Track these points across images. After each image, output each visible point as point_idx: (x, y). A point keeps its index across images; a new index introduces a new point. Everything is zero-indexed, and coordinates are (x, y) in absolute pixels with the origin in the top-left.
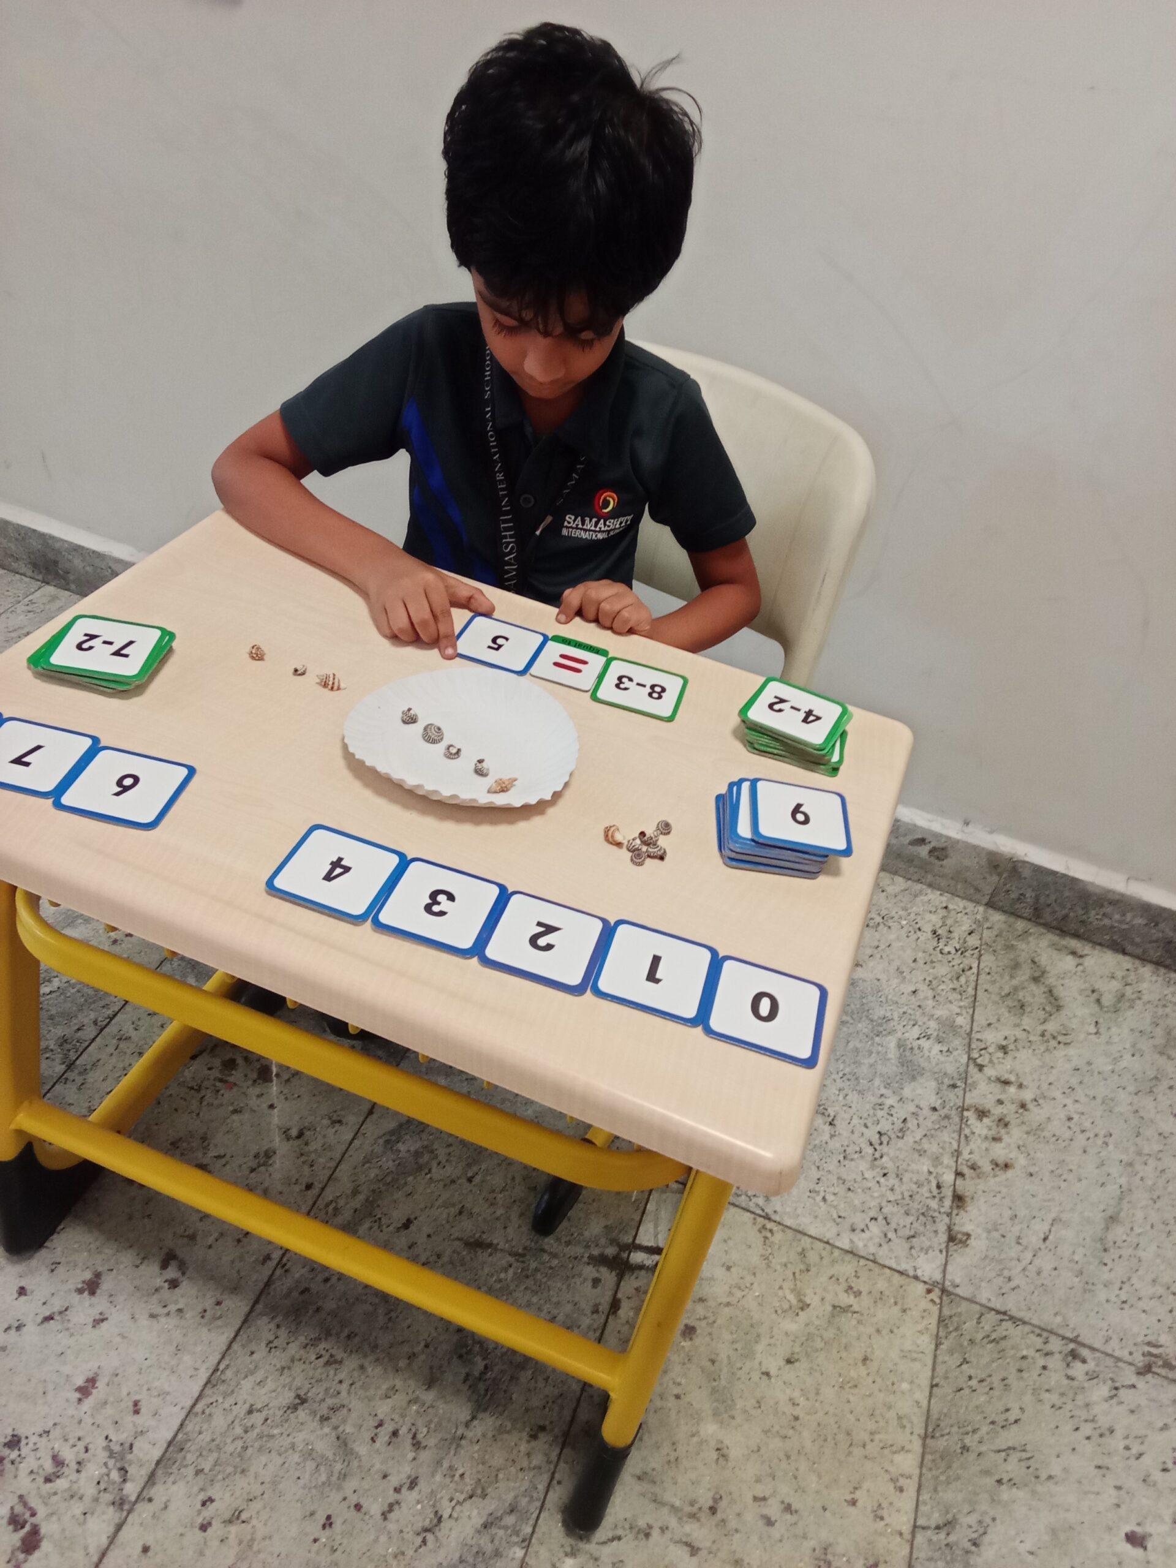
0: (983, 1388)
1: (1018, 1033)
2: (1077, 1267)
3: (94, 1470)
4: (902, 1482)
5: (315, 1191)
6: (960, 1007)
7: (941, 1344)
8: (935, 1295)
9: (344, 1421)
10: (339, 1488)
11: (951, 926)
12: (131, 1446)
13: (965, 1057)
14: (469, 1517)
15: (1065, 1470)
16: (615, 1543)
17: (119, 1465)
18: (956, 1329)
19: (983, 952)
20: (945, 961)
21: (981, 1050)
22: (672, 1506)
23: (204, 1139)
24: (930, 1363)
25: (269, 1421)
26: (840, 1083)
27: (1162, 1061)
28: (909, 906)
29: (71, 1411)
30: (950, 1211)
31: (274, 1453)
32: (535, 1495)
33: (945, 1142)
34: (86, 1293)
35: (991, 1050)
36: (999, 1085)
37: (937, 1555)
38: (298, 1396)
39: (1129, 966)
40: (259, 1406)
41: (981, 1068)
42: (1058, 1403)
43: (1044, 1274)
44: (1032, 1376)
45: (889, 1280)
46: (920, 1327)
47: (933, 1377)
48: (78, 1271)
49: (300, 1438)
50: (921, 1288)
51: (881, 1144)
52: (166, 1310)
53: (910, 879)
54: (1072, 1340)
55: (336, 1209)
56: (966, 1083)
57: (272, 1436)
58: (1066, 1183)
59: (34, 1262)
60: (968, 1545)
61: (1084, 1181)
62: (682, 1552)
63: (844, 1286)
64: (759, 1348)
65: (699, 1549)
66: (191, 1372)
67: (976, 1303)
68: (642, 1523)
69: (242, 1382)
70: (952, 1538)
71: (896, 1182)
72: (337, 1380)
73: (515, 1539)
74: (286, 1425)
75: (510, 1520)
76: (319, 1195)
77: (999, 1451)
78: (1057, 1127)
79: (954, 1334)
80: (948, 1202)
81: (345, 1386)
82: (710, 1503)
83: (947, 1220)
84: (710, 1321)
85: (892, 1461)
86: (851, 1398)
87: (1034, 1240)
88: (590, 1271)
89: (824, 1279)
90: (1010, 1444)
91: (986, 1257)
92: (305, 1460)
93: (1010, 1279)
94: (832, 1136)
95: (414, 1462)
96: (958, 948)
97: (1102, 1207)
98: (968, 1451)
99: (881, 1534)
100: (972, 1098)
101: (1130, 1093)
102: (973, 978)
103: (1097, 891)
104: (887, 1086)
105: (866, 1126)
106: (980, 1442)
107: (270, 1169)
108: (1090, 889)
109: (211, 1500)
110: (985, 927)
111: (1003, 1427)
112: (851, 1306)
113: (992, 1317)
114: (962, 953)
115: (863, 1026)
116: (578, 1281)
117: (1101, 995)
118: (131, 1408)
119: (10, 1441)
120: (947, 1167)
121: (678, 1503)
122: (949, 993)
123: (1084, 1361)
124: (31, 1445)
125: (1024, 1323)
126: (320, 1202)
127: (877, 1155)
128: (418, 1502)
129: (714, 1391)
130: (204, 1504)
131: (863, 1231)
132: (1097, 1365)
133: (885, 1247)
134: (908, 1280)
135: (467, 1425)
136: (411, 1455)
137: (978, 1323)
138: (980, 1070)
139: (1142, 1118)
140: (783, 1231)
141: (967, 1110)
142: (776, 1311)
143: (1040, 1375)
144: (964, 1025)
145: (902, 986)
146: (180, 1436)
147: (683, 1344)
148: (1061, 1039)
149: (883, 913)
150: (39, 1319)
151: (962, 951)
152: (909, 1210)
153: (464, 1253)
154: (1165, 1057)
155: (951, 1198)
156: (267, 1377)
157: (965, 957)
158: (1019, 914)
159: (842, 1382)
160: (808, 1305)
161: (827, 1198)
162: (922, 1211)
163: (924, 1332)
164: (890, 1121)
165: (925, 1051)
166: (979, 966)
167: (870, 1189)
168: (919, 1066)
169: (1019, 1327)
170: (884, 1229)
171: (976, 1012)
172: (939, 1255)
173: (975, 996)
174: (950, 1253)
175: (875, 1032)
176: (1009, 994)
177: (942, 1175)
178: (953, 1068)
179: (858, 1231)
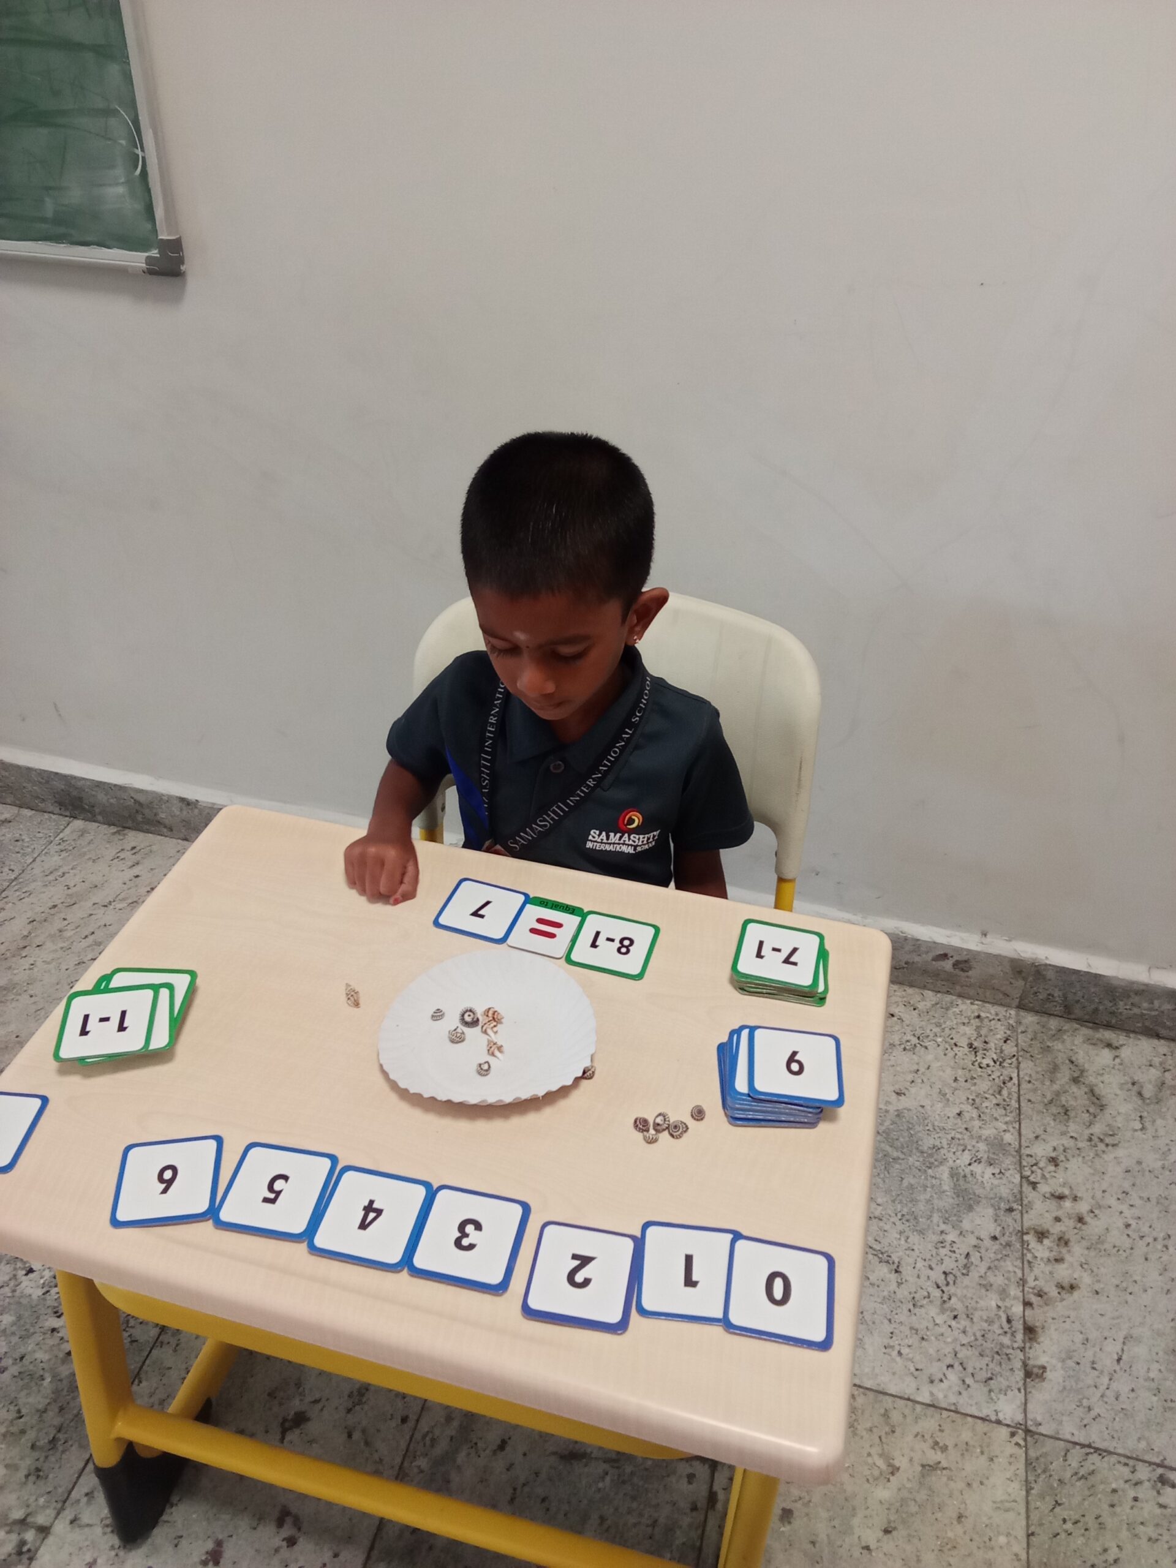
0: (1078, 1531)
1: (1066, 1141)
2: (1153, 1385)
5: (411, 1424)
6: (1006, 1123)
7: (1032, 1488)
8: (1019, 1438)
11: (986, 1036)
13: (1018, 1177)
18: (1044, 1471)
19: (1020, 1059)
20: (985, 1075)
21: (1032, 1166)
23: (298, 1385)
24: (1023, 1511)
26: (900, 1226)
28: (942, 1021)
30: (1023, 1345)
33: (1009, 1272)
34: (211, 1564)
35: (1042, 1164)
36: (1054, 1202)
39: (1165, 1050)
41: (1034, 1185)
42: (1154, 1536)
43: (1122, 1398)
44: (1125, 1510)
45: (973, 1430)
46: (1008, 1475)
47: (1028, 1526)
48: (200, 1542)
50: (1004, 1432)
51: (948, 1284)
53: (939, 992)
54: (1158, 1465)
55: (433, 1440)
56: (1021, 1205)
58: (1132, 1296)
61: (1150, 1291)
63: (930, 1442)
64: (856, 1521)
67: (1061, 1439)
71: (967, 1323)
76: (415, 1429)
78: (1116, 1237)
79: (1043, 1477)
80: (1020, 1336)
83: (1021, 1355)
84: (806, 1501)
86: (952, 1561)
87: (1107, 1362)
89: (909, 1438)
91: (1065, 1388)
93: (1089, 1409)
94: (899, 1284)
96: (995, 1059)
100: (1031, 1220)
102: (1015, 1089)
103: (1122, 984)
104: (946, 1221)
105: (931, 1268)
107: (366, 1407)
108: (1115, 983)
110: (1020, 1031)
112: (940, 1462)
113: (1077, 1453)
114: (1000, 1065)
115: (914, 1160)
116: (673, 1479)
117: (1142, 1087)
120: (1015, 1298)
122: (994, 1110)
125: (1110, 1453)
126: (416, 1436)
127: (945, 1298)
131: (941, 1381)
133: (964, 1393)
134: (991, 1426)
137: (1065, 1460)
138: (1034, 1189)
140: (865, 1395)
141: (1027, 1233)
142: (868, 1480)
143: (1132, 1508)
144: (1012, 1142)
145: (947, 1109)
147: (782, 1529)
148: (1107, 1141)
149: (918, 1032)
151: (1000, 1062)
152: (983, 1351)
153: (561, 1467)
155: (1022, 1331)
157: (1003, 1067)
158: (1052, 1012)
159: (940, 1545)
160: (898, 1469)
161: (902, 1351)
162: (996, 1350)
163: (1013, 1479)
164: (953, 1259)
165: (978, 1177)
166: (1018, 1075)
167: (942, 1335)
168: (975, 1194)
169: (1106, 1459)
170: (961, 1375)
171: (1023, 1125)
172: (1018, 1394)
173: (1019, 1108)
174: (1028, 1390)
175: (928, 1164)
176: (1051, 1102)
177: (1010, 1309)
178: (1008, 1191)
179: (937, 1381)
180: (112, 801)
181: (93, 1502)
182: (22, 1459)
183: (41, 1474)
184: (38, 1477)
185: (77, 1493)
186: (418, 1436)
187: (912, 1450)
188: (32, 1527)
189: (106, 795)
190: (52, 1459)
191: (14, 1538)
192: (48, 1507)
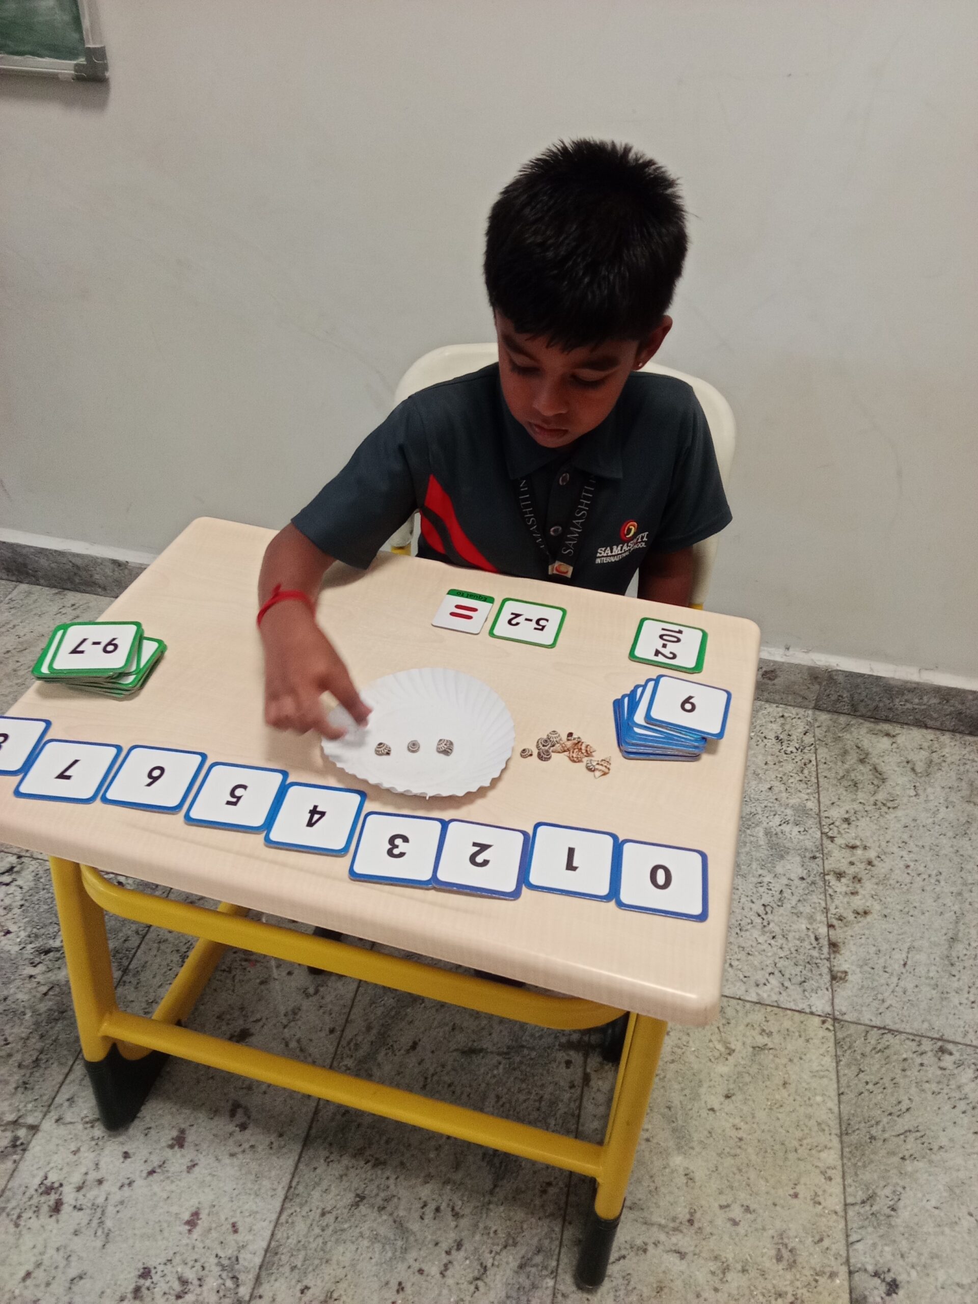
0: (878, 1089)
1: (856, 806)
2: (933, 982)
3: (212, 1283)
4: (830, 1173)
5: (338, 1033)
6: (808, 794)
7: (840, 1061)
8: (829, 1025)
9: (397, 1208)
10: (403, 1259)
11: (789, 731)
12: (237, 1259)
13: (819, 833)
14: (507, 1263)
15: (951, 1140)
16: (622, 1261)
17: (230, 1275)
19: (817, 747)
20: (790, 759)
21: (830, 825)
22: (660, 1225)
23: (242, 1009)
24: (834, 1077)
25: (339, 1219)
27: (970, 808)
29: (184, 1242)
30: (828, 956)
31: (348, 1243)
32: (554, 1236)
33: (815, 903)
34: (176, 1148)
35: (837, 823)
36: (848, 850)
37: (866, 1223)
38: (358, 1195)
39: (932, 737)
40: (329, 1208)
41: (832, 839)
42: (937, 1090)
43: (909, 992)
44: (913, 1073)
45: (792, 1019)
46: (821, 1051)
47: (838, 1088)
48: (167, 1131)
49: (365, 1228)
50: (817, 1020)
51: (766, 913)
52: (241, 1149)
54: (939, 1040)
55: (356, 1045)
56: (823, 854)
57: (343, 1230)
58: (913, 918)
59: (131, 1131)
60: (888, 1211)
61: (927, 914)
62: (673, 1259)
63: (758, 1030)
64: (703, 1090)
65: (686, 1254)
66: (270, 1193)
67: (860, 1024)
68: (639, 1242)
69: (312, 1193)
70: (875, 1208)
71: (783, 941)
72: (385, 1176)
73: (545, 1273)
74: (353, 1220)
75: (538, 1259)
76: (341, 1036)
77: (899, 1135)
78: (899, 875)
79: (849, 1052)
80: (826, 950)
81: (391, 1182)
82: (688, 1217)
83: (827, 964)
84: (661, 1077)
85: (819, 1159)
86: (780, 1116)
87: (897, 967)
88: (561, 1056)
89: (742, 1028)
90: (906, 1128)
91: (863, 987)
92: (373, 1243)
93: (883, 1001)
95: (457, 1229)
96: (797, 747)
97: (944, 931)
98: (875, 1139)
99: (821, 1216)
100: (830, 864)
101: (950, 838)
102: (814, 769)
103: (899, 683)
104: (763, 867)
105: (752, 902)
106: (884, 1131)
107: (299, 1023)
108: (891, 682)
109: (307, 1288)
110: (816, 726)
111: (898, 1116)
112: (766, 1045)
113: (875, 1033)
114: (802, 751)
116: (554, 1065)
117: (914, 764)
118: (231, 1229)
119: (143, 1273)
121: (663, 1222)
122: (797, 785)
123: (951, 1054)
124: (159, 1273)
125: (901, 1033)
126: (342, 1043)
127: (765, 924)
128: (466, 1259)
129: (674, 1130)
130: (302, 1292)
131: (765, 984)
132: (961, 1055)
133: (784, 994)
134: (807, 1016)
135: (491, 1193)
136: (453, 1224)
138: (832, 841)
139: (962, 855)
141: (828, 874)
142: (710, 1060)
143: (919, 1071)
144: (813, 808)
145: (760, 785)
146: (273, 1244)
148: (890, 804)
150: (144, 1174)
151: (801, 749)
152: (797, 961)
153: (462, 1060)
154: (972, 805)
155: (828, 946)
156: (330, 1185)
157: (804, 753)
158: (840, 711)
159: (770, 1105)
160: (734, 1051)
161: (733, 964)
162: (807, 961)
163: (826, 1054)
164: (770, 895)
165: (787, 834)
166: (816, 759)
167: (764, 951)
168: (785, 847)
169: (898, 1037)
170: (781, 980)
171: (821, 796)
172: (826, 992)
173: (818, 783)
174: (834, 989)
175: (746, 826)
176: (843, 777)
177: (817, 930)
178: (811, 844)
179: (761, 985)
180: (53, 565)
181: (73, 1106)
182: (10, 1075)
183: (27, 1086)
184: (26, 1088)
185: (61, 1099)
186: (344, 1043)
187: (744, 1035)
188: (23, 1126)
189: (47, 560)
190: (37, 1074)
191: (9, 1135)
192: (36, 1111)
